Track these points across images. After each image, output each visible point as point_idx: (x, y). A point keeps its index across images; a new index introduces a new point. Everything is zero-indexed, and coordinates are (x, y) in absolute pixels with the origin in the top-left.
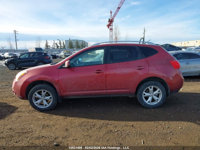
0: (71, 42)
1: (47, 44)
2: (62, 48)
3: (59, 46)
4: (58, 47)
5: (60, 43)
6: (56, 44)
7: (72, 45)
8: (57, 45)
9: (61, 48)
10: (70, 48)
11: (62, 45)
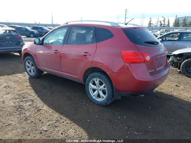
0: (178, 20)
1: (150, 22)
2: (166, 26)
3: (163, 24)
4: (161, 24)
5: (164, 21)
6: (160, 21)
7: (178, 23)
8: (161, 23)
9: (164, 26)
10: (175, 27)
11: (166, 23)
